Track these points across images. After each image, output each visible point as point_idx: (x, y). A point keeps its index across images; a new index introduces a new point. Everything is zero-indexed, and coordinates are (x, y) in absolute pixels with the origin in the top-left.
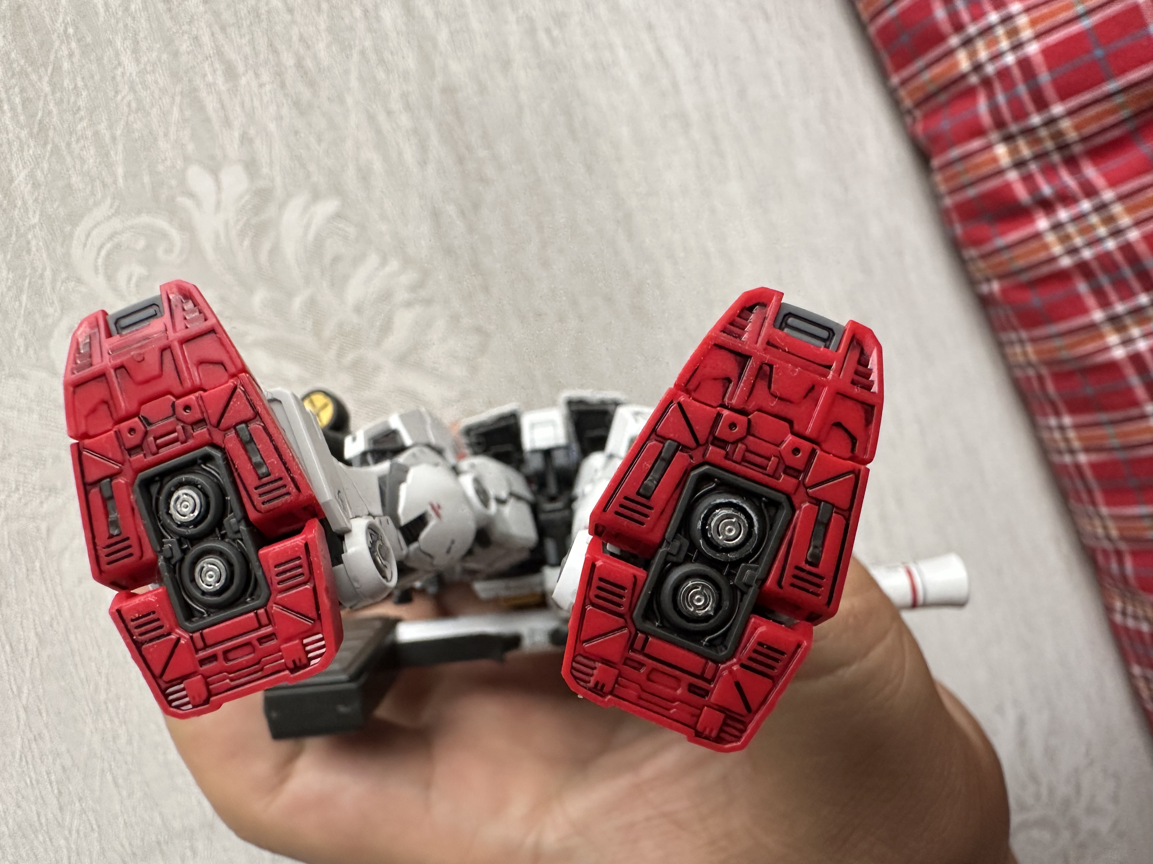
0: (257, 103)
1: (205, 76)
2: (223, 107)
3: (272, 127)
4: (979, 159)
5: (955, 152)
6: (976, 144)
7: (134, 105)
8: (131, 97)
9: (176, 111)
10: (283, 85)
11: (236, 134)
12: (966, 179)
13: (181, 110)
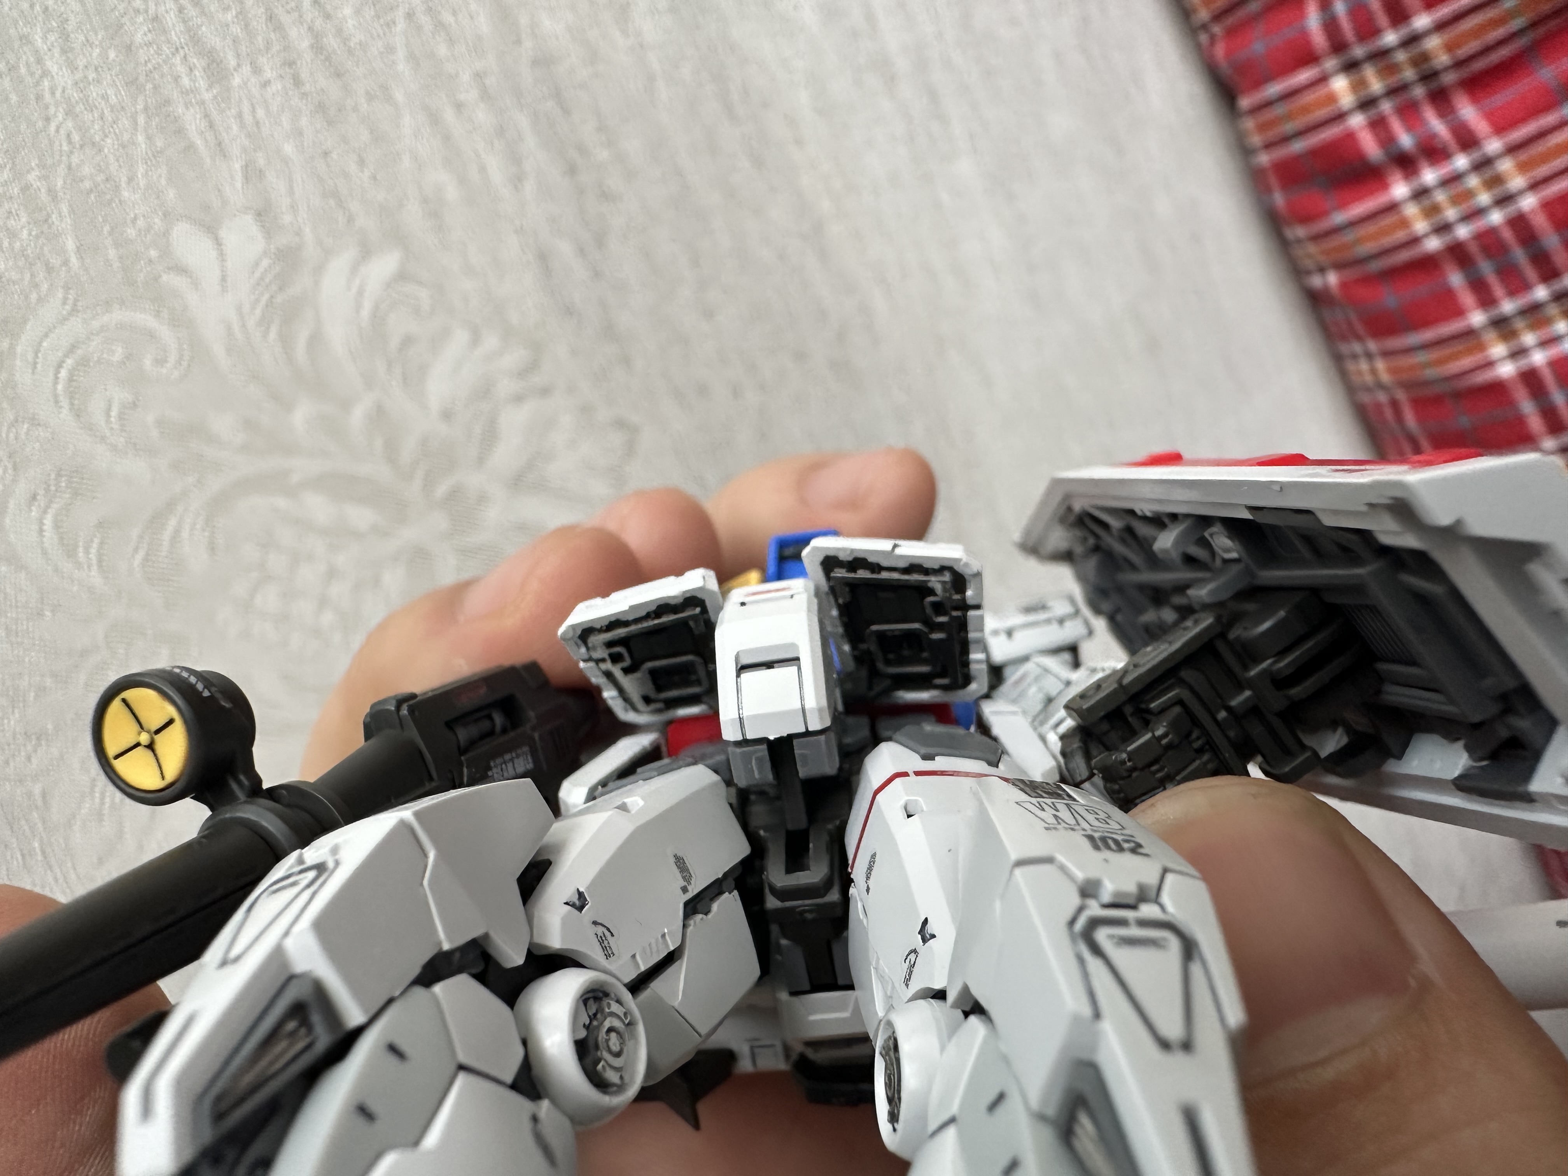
0: (261, 113)
1: (177, 79)
2: (211, 125)
3: (289, 149)
4: (1309, 97)
5: (1274, 89)
6: (1304, 76)
7: (76, 138)
8: (70, 124)
9: (141, 138)
10: (297, 82)
11: (237, 166)
12: (1289, 127)
13: (149, 138)
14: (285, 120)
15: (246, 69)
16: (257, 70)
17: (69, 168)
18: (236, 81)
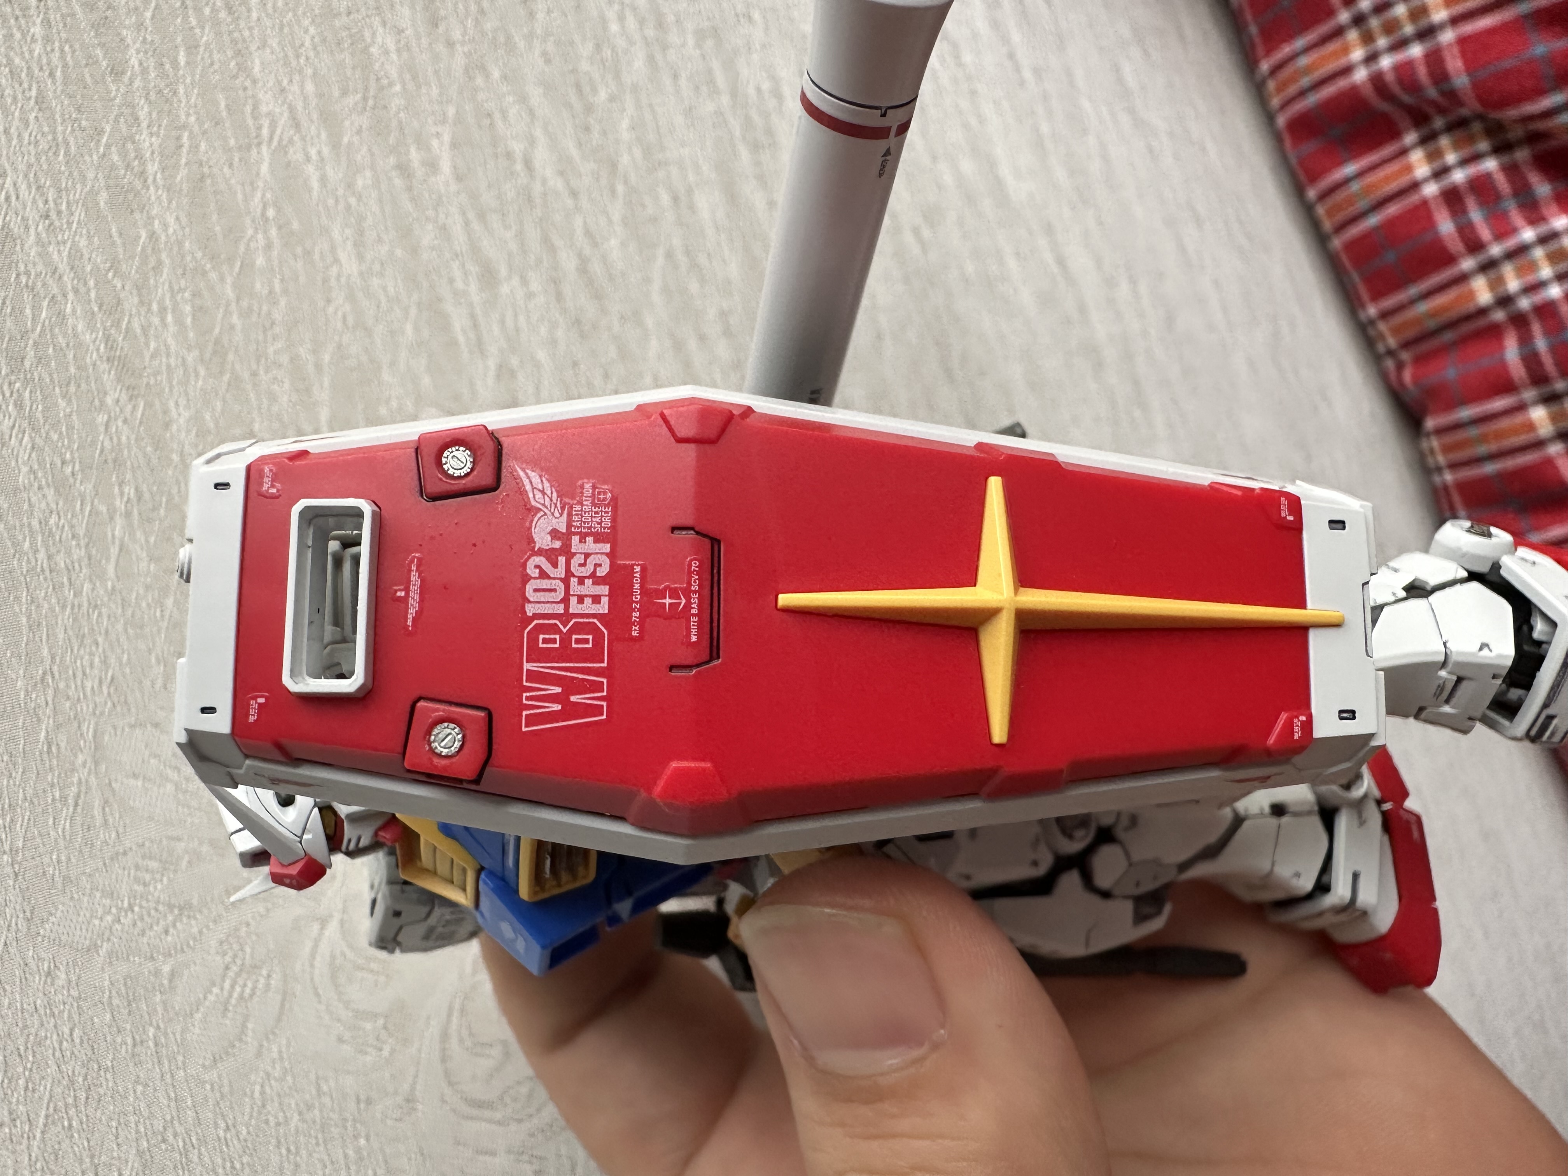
0: (522, 320)
1: (451, 281)
2: (475, 326)
4: (1505, 423)
6: (1499, 403)
7: (350, 320)
8: (348, 307)
9: (409, 328)
11: (492, 363)
12: (1482, 450)
13: (417, 329)
14: (543, 330)
15: (516, 281)
16: (524, 282)
17: (339, 346)
18: (505, 289)
